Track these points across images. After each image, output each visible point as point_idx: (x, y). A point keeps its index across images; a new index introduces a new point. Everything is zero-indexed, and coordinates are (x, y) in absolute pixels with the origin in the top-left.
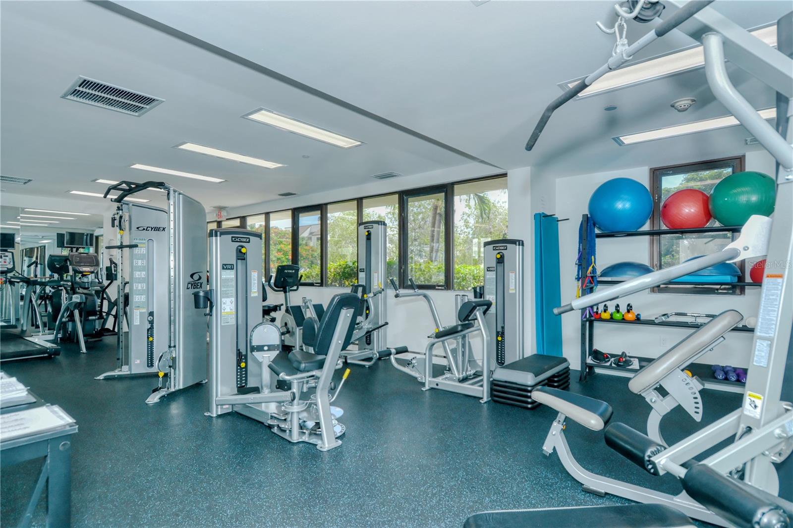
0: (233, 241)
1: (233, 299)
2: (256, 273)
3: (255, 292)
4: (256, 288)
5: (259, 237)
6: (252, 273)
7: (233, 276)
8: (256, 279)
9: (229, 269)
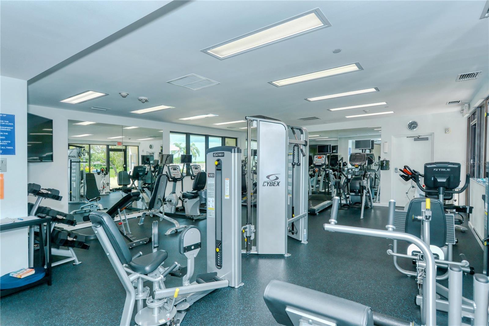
0: (214, 156)
1: (214, 199)
2: (229, 180)
3: (227, 196)
4: (228, 193)
5: (230, 151)
6: (226, 180)
7: (214, 182)
8: (229, 185)
9: (212, 177)
